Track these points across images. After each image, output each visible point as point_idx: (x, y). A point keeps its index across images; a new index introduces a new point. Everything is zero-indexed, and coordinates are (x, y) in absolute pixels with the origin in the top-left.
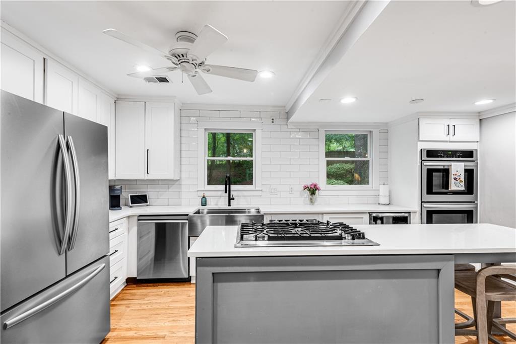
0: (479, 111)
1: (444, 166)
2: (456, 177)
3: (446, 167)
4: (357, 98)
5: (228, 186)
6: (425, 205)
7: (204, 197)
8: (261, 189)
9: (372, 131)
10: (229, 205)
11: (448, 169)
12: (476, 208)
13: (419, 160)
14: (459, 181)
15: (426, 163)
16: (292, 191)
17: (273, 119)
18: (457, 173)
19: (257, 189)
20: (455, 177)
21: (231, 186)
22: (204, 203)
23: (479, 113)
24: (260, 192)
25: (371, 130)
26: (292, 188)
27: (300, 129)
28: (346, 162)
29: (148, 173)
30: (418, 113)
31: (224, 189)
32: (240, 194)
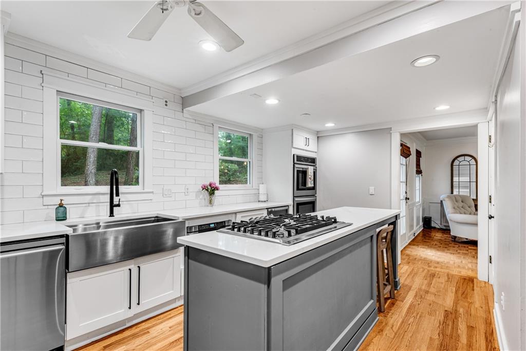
0: (318, 130)
1: (303, 168)
3: (304, 170)
4: (279, 101)
5: (114, 187)
6: (296, 199)
7: (61, 205)
8: (151, 190)
9: (252, 135)
10: (112, 214)
11: (306, 171)
12: (316, 200)
13: (292, 164)
15: (296, 166)
16: (187, 193)
17: (166, 102)
18: (310, 174)
19: (146, 190)
20: (309, 177)
21: (120, 187)
22: (60, 215)
23: (318, 132)
24: (152, 194)
25: (251, 133)
26: (188, 189)
27: (195, 120)
28: (232, 162)
30: (293, 124)
31: (109, 192)
32: (130, 197)
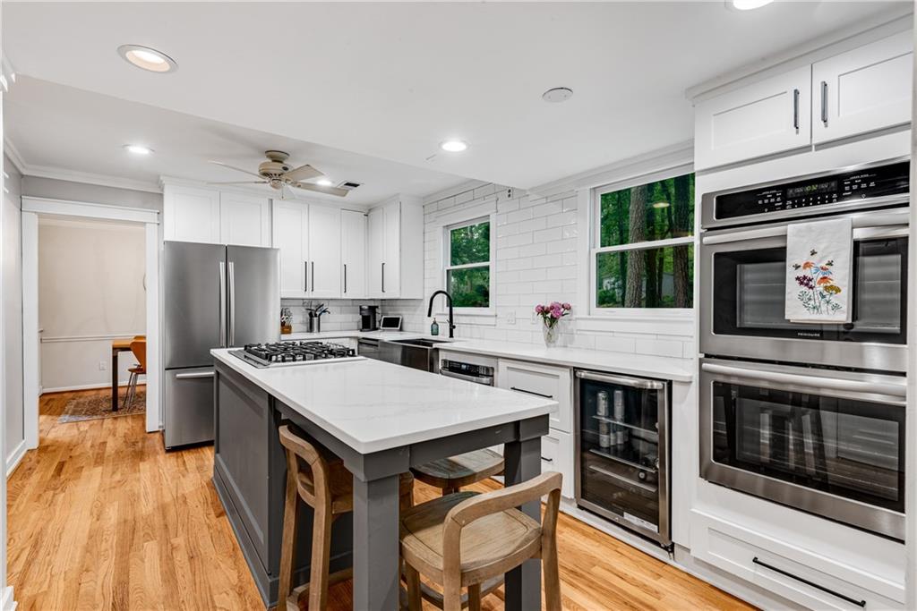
2: (808, 273)
6: (709, 366)
7: (435, 323)
10: (451, 335)
14: (820, 288)
15: (711, 236)
17: (509, 191)
18: (814, 259)
20: (801, 273)
22: (434, 330)
24: (495, 319)
29: (383, 291)
